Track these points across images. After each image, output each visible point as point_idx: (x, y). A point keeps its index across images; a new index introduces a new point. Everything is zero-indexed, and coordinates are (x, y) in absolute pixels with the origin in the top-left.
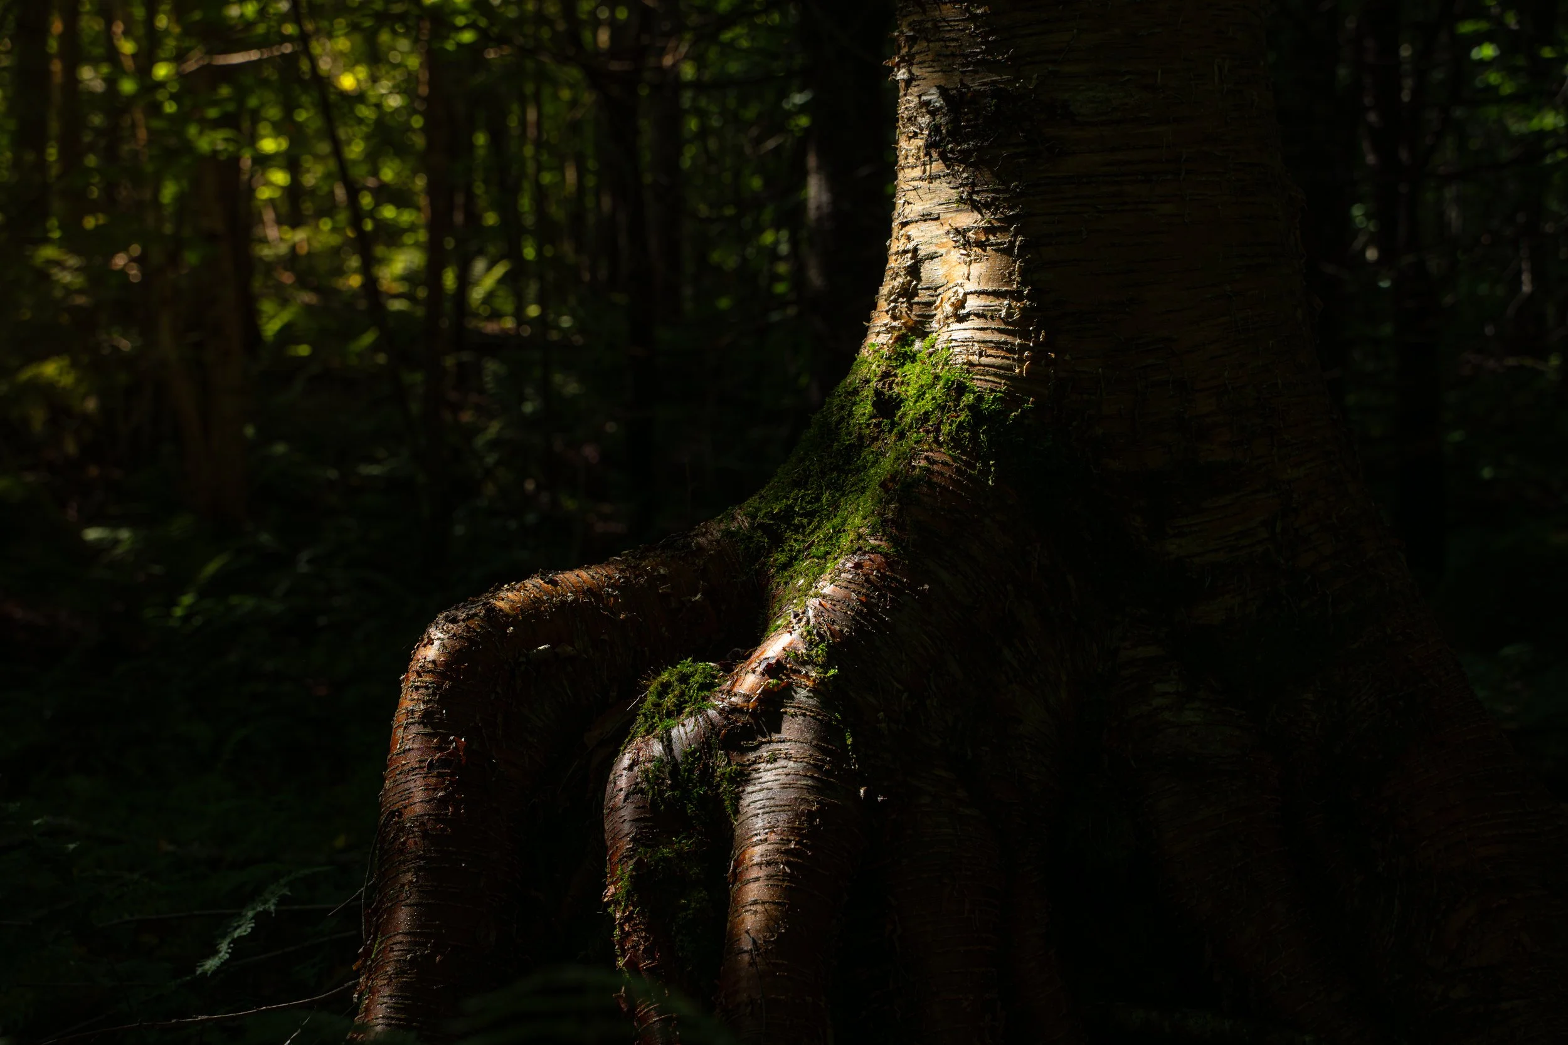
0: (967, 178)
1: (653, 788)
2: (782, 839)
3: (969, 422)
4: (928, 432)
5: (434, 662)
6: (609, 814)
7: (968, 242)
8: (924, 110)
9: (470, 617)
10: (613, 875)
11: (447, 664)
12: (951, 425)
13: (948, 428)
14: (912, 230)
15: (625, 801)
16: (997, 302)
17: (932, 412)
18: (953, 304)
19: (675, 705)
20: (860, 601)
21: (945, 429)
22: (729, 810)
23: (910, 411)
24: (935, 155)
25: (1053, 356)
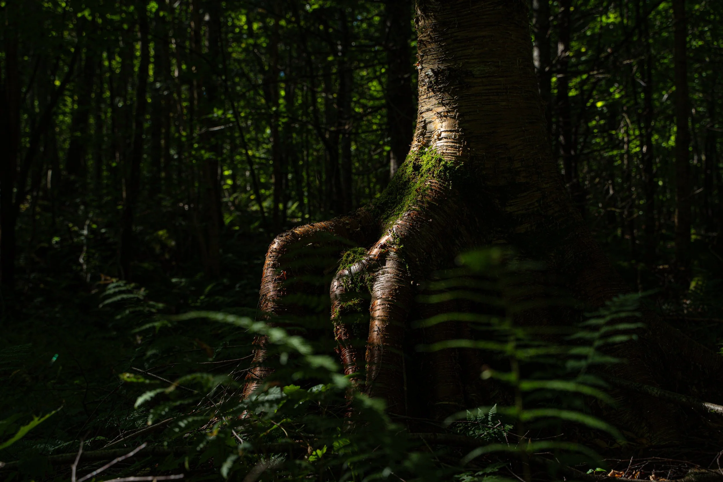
0: (441, 96)
1: (345, 284)
2: (387, 297)
3: (443, 170)
4: (430, 174)
5: (276, 249)
6: (331, 293)
7: (442, 116)
8: (426, 77)
9: (287, 235)
10: (333, 311)
11: (280, 249)
12: (437, 171)
13: (437, 172)
14: (424, 115)
15: (337, 289)
16: (451, 134)
17: (431, 168)
18: (437, 135)
19: (352, 260)
20: (410, 225)
21: (436, 172)
22: (370, 290)
23: (424, 168)
24: (430, 90)
25: (469, 149)
